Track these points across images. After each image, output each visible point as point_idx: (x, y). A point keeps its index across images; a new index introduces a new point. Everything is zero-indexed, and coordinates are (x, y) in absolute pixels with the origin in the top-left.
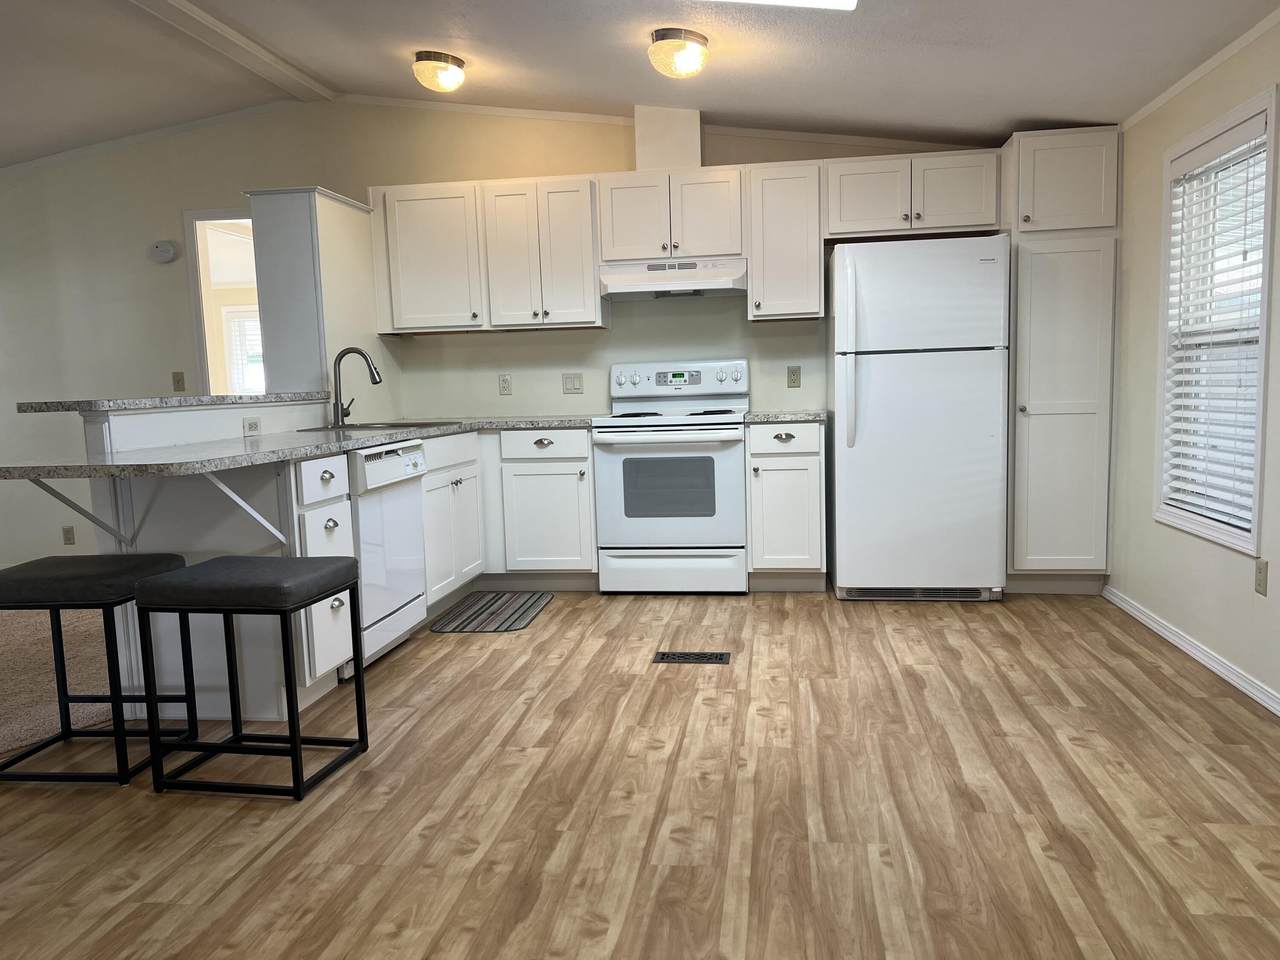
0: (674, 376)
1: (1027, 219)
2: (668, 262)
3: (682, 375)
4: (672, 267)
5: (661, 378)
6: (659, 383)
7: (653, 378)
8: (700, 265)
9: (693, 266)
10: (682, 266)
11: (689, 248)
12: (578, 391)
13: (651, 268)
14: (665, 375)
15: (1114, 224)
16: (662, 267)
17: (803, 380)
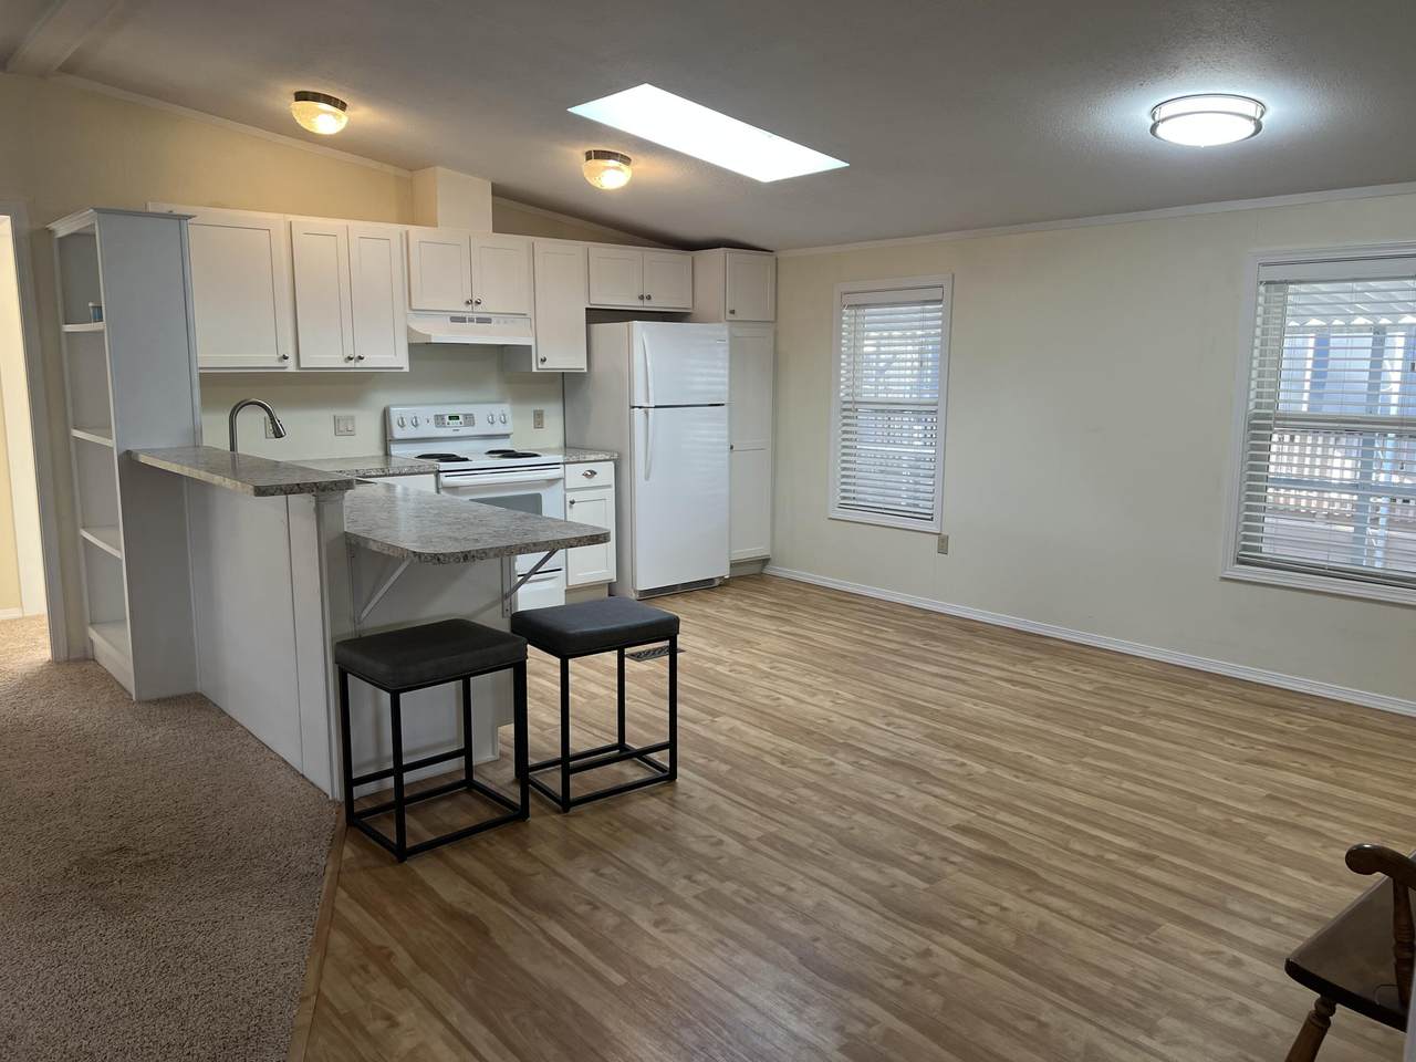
0: (450, 418)
1: (733, 312)
2: (467, 316)
3: (458, 418)
4: (471, 320)
5: (439, 420)
6: (437, 425)
7: (432, 420)
8: (494, 321)
9: (488, 321)
10: (480, 321)
11: (489, 306)
12: (350, 433)
13: (454, 319)
14: (442, 417)
15: (773, 319)
16: (463, 320)
17: (546, 421)
